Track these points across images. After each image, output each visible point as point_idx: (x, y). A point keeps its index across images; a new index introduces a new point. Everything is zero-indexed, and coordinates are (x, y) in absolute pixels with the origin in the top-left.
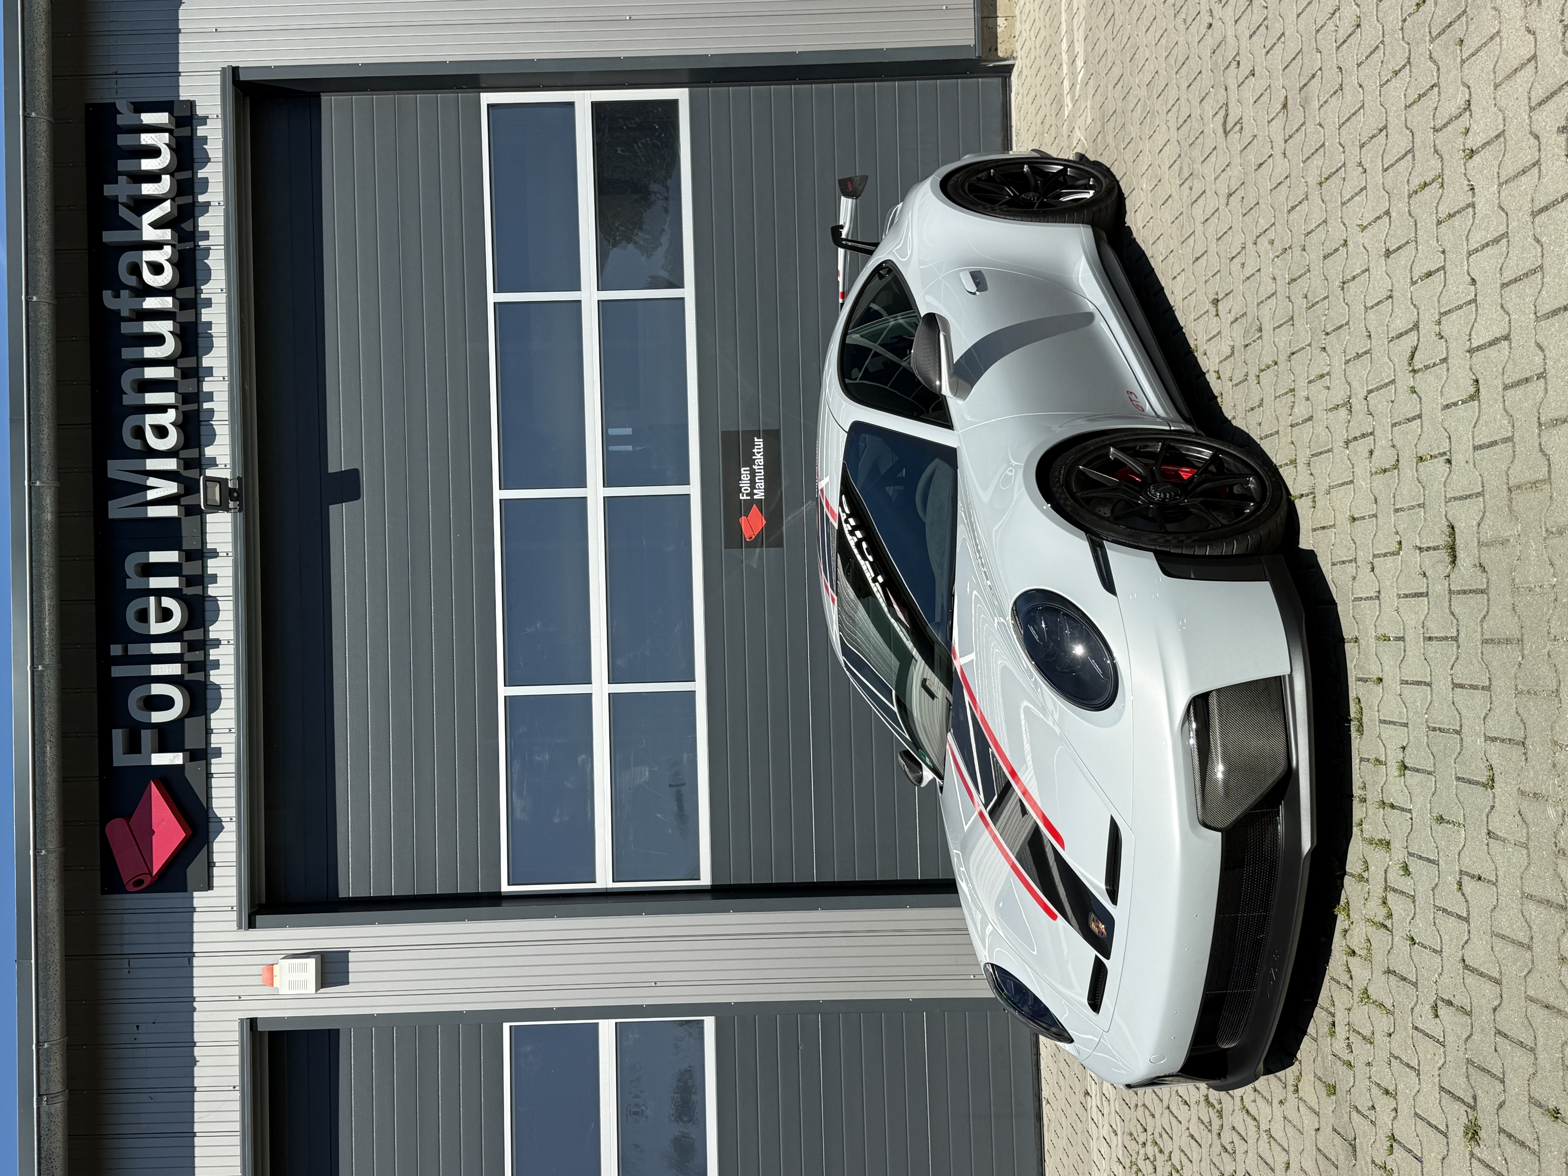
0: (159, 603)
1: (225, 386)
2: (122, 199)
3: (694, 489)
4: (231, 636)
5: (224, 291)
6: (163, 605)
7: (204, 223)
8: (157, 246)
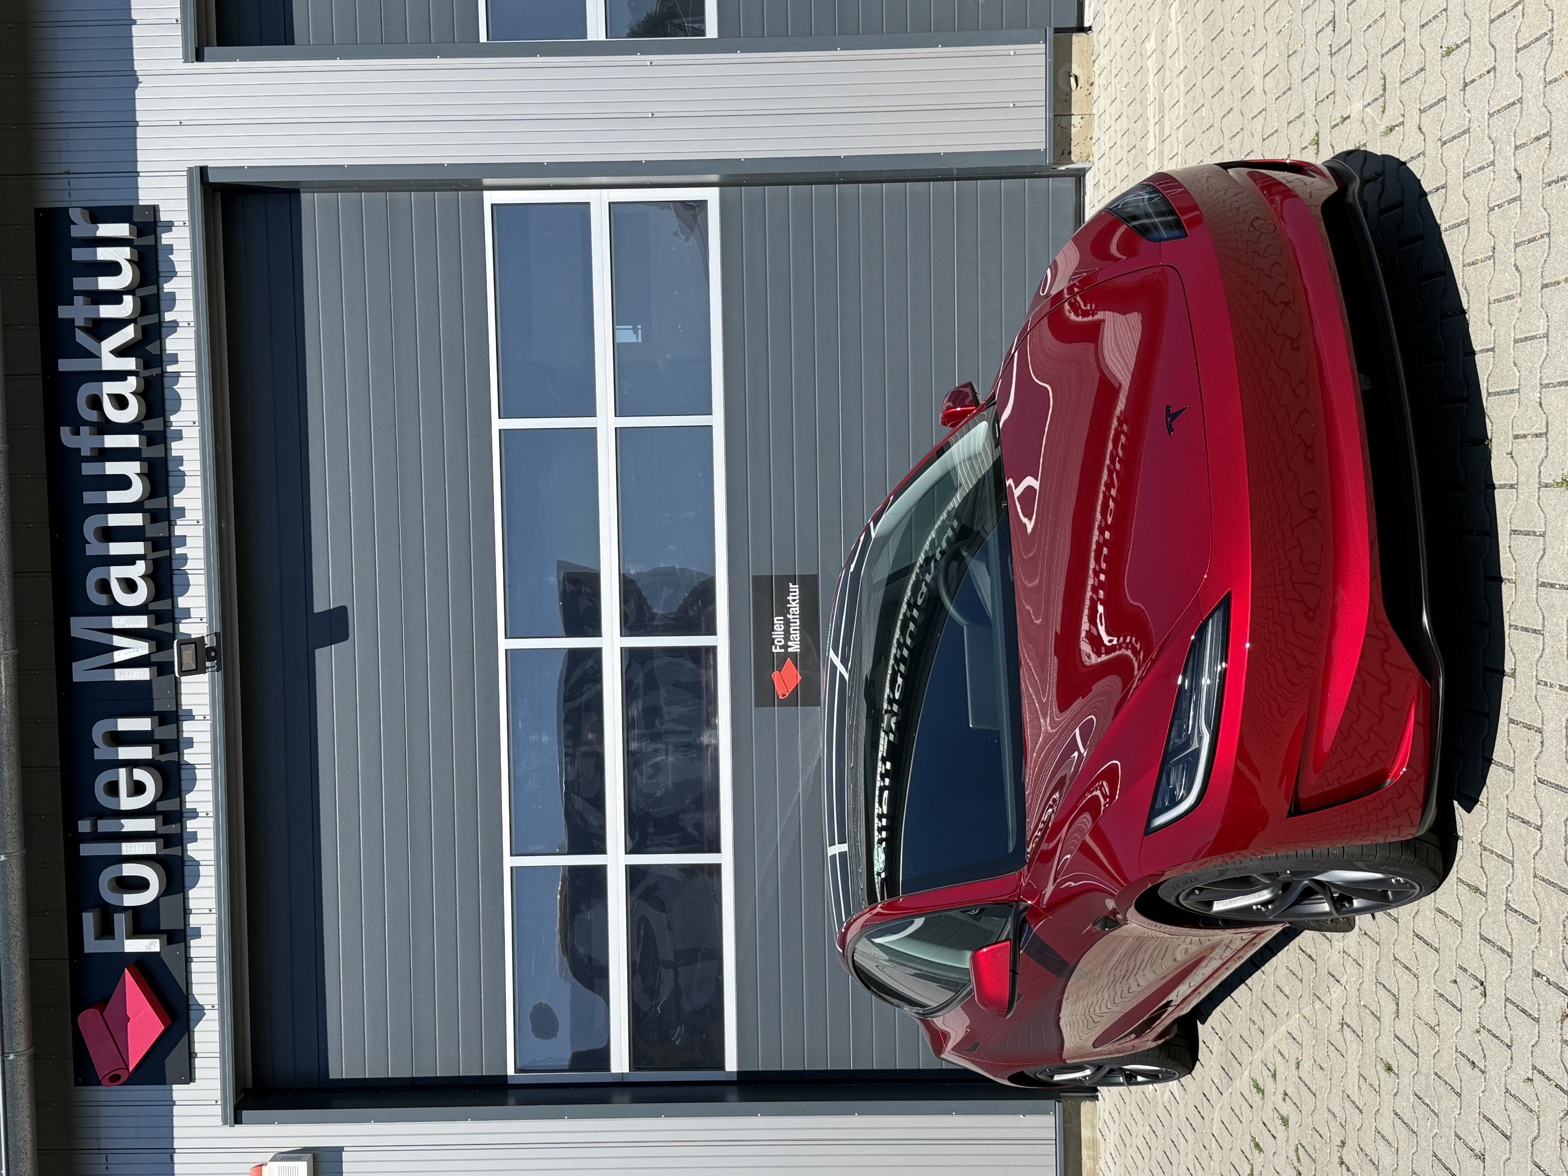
1: (200, 531)
2: (79, 322)
3: (722, 641)
4: (210, 807)
5: (197, 424)
6: (136, 779)
7: (171, 344)
8: (119, 376)
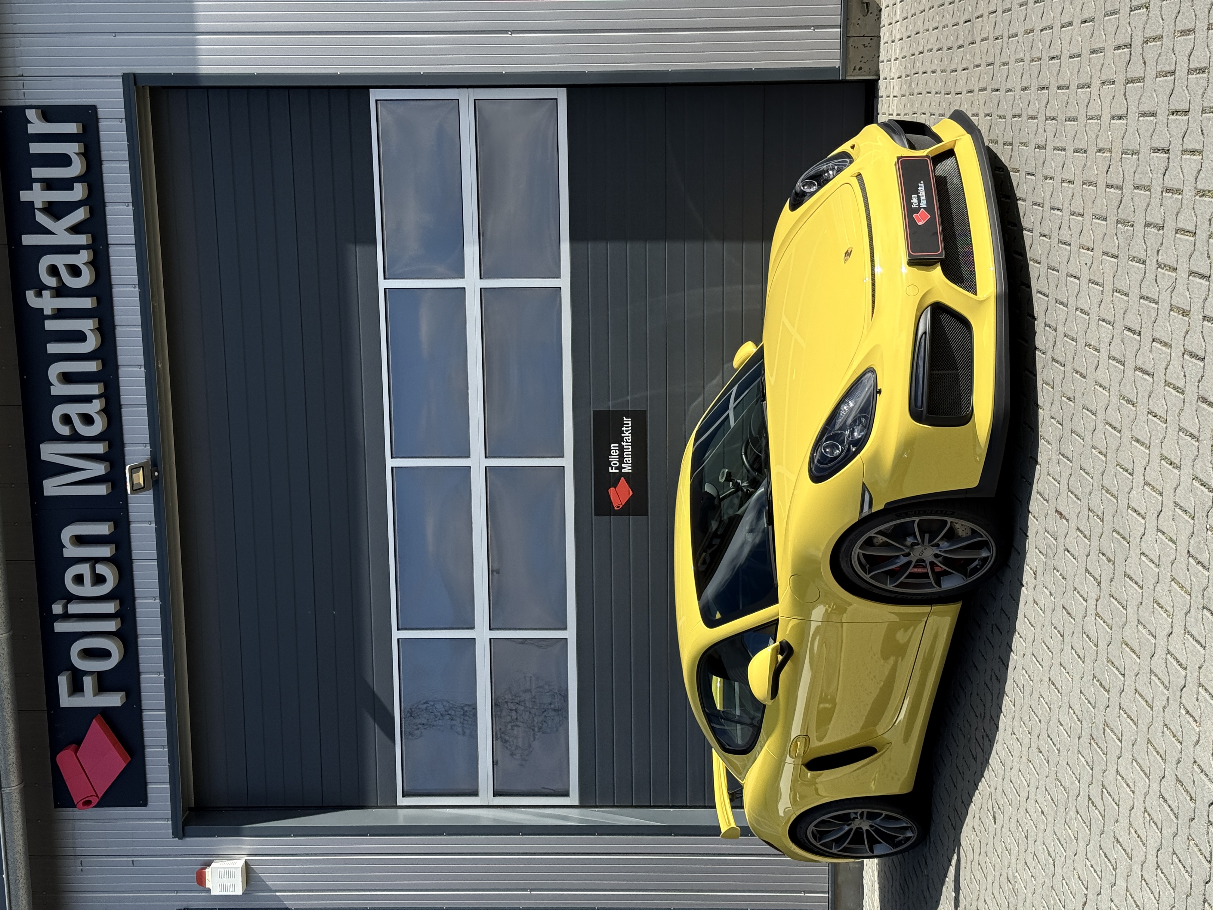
0: (93, 569)
2: (38, 205)
3: (567, 462)
6: (97, 572)
8: (74, 250)
